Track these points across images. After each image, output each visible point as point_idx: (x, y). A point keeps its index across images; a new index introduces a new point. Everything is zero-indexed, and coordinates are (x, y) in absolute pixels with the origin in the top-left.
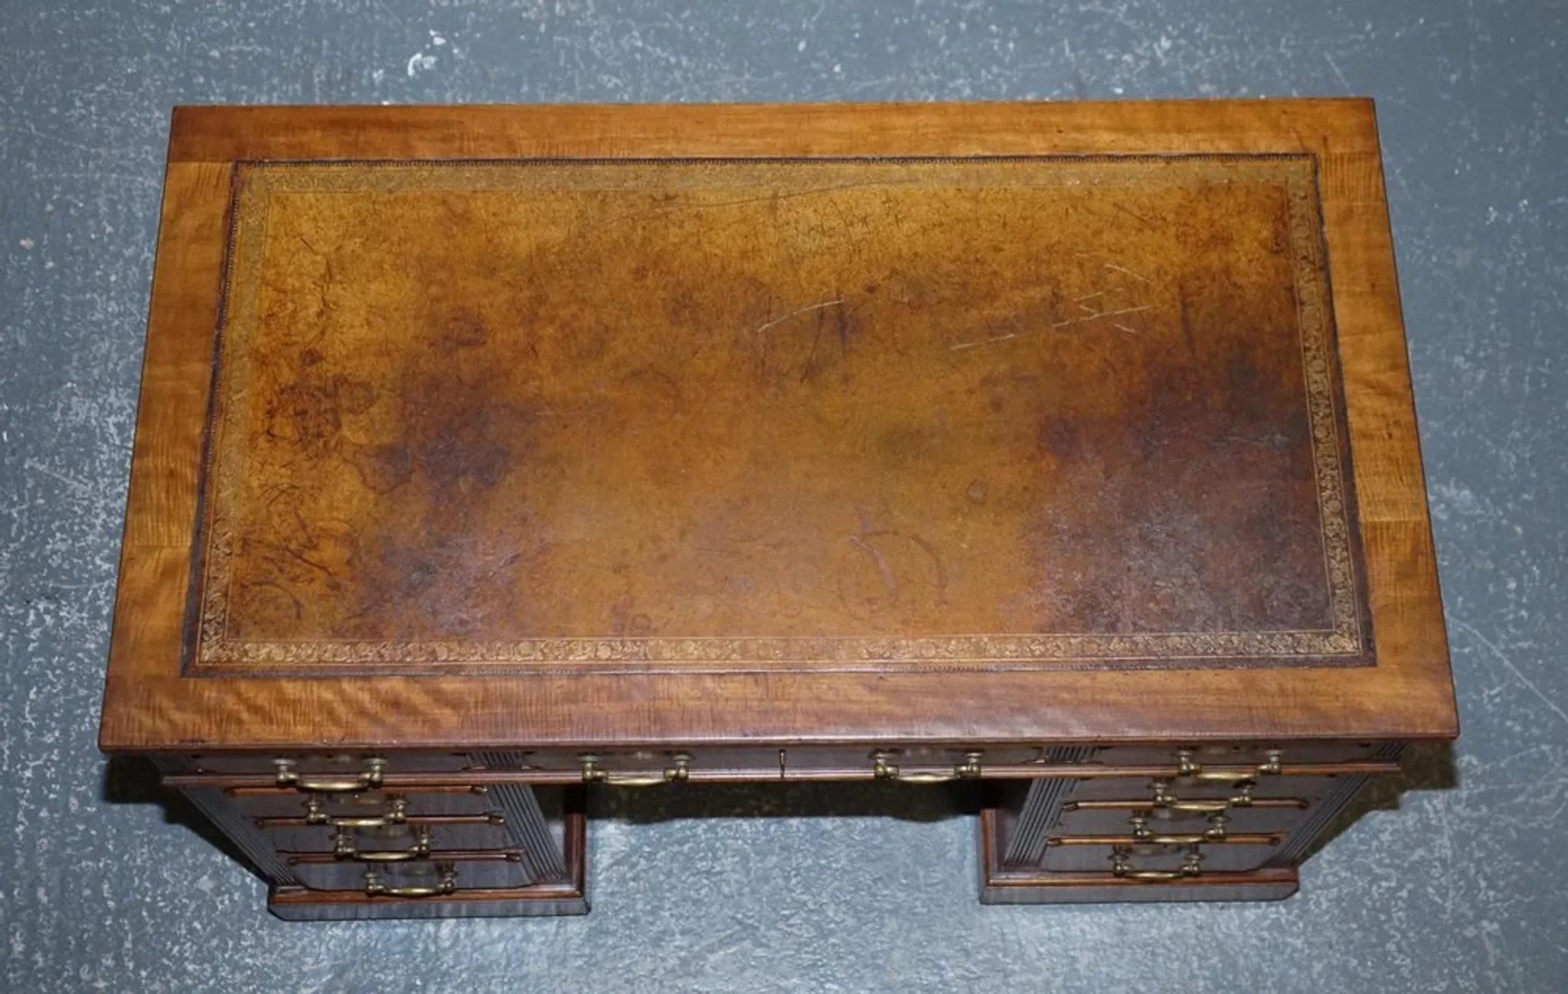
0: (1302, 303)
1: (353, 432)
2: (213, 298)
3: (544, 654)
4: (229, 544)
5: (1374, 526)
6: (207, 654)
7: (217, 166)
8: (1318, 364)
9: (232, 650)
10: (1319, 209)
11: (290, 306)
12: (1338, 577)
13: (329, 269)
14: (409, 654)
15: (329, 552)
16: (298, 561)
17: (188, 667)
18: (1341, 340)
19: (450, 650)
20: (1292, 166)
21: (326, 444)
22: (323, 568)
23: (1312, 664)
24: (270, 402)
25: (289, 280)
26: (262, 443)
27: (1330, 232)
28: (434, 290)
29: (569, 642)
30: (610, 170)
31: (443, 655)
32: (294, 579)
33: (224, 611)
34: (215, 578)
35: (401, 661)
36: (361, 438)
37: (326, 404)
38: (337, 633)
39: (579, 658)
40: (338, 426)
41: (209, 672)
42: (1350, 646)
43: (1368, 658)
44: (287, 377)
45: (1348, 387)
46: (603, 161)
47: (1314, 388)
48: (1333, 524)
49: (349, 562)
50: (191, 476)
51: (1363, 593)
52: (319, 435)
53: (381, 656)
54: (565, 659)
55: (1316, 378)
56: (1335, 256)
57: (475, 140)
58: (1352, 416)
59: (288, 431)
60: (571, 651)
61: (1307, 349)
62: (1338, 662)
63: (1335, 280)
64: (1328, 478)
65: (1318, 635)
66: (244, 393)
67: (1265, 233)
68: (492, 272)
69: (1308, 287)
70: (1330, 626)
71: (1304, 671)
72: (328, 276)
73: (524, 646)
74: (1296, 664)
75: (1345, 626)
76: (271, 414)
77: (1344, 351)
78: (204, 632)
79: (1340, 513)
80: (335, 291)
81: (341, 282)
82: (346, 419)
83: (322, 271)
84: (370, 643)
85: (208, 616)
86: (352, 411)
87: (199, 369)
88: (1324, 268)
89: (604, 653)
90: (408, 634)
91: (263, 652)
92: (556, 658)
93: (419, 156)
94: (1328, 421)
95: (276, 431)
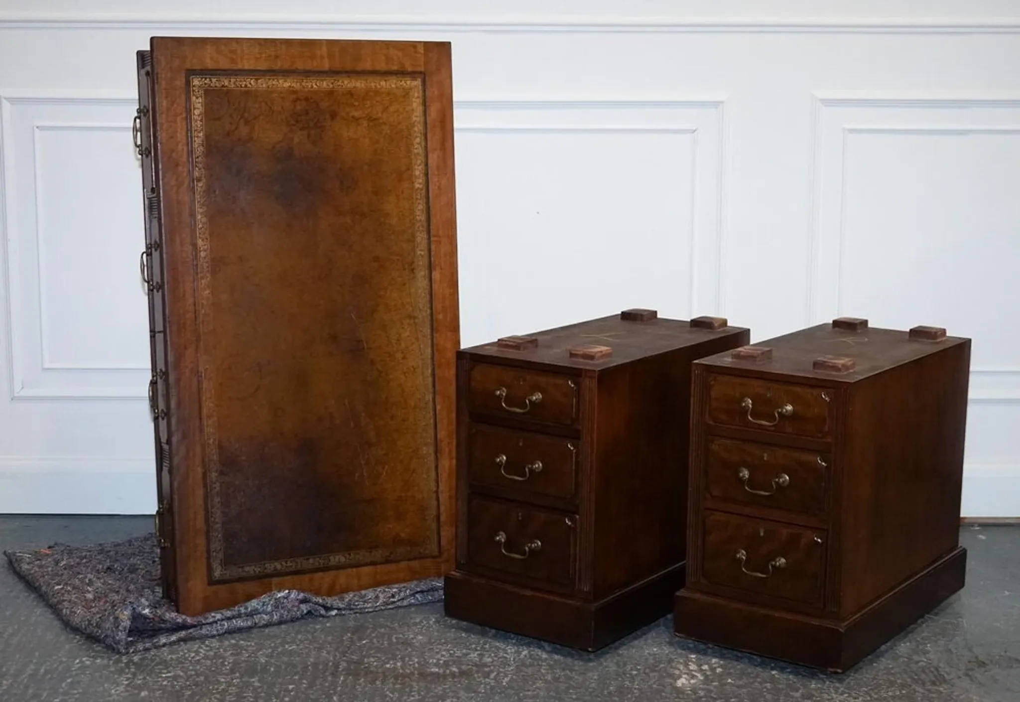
0: (371, 552)
1: (298, 137)
2: (359, 68)
3: (201, 228)
4: (246, 86)
5: (271, 584)
6: (196, 82)
7: (422, 64)
8: (343, 559)
9: (198, 91)
10: (415, 559)
11: (356, 104)
12: (247, 569)
13: (375, 119)
14: (199, 169)
15: (244, 130)
16: (239, 117)
17: (191, 72)
18: (354, 570)
19: (202, 187)
20: (435, 547)
21: (294, 125)
22: (236, 128)
23: (208, 558)
24: (311, 98)
25: (368, 102)
26: (294, 96)
27: (403, 564)
28: (366, 167)
29: (207, 239)
30: (424, 243)
31: (200, 184)
32: (231, 116)
33: (216, 86)
34: (230, 81)
35: (196, 166)
36: (296, 140)
37: (312, 124)
38: (207, 137)
39: (200, 242)
40: (301, 129)
41: (188, 83)
42: (217, 573)
43: (211, 582)
44: (324, 105)
45: (333, 573)
46: (429, 238)
47: (331, 558)
48: (270, 567)
49: (239, 140)
50: (278, 65)
51: (241, 580)
52: (297, 122)
53: (198, 157)
54: (200, 238)
55: (337, 559)
56: (392, 567)
57: (438, 181)
58: (320, 574)
59: (298, 108)
60: (203, 240)
61: (350, 554)
62: (210, 569)
63: (383, 566)
64: (290, 565)
65: (221, 560)
66: (315, 86)
67: (403, 535)
68: (376, 193)
69: (378, 555)
70: (225, 565)
71: (205, 555)
72: (370, 119)
73: (204, 220)
74: (208, 551)
75: (225, 572)
76: (307, 99)
77: (349, 571)
78: (206, 79)
79: (275, 569)
80: (365, 123)
81: (368, 126)
82: (305, 133)
83: (374, 117)
84: (203, 152)
85: (214, 80)
86: (309, 136)
87: (326, 66)
88: (387, 561)
89: (203, 254)
90: (208, 167)
91: (199, 105)
92: (200, 234)
93: (430, 156)
94: (317, 564)
95: (298, 102)
